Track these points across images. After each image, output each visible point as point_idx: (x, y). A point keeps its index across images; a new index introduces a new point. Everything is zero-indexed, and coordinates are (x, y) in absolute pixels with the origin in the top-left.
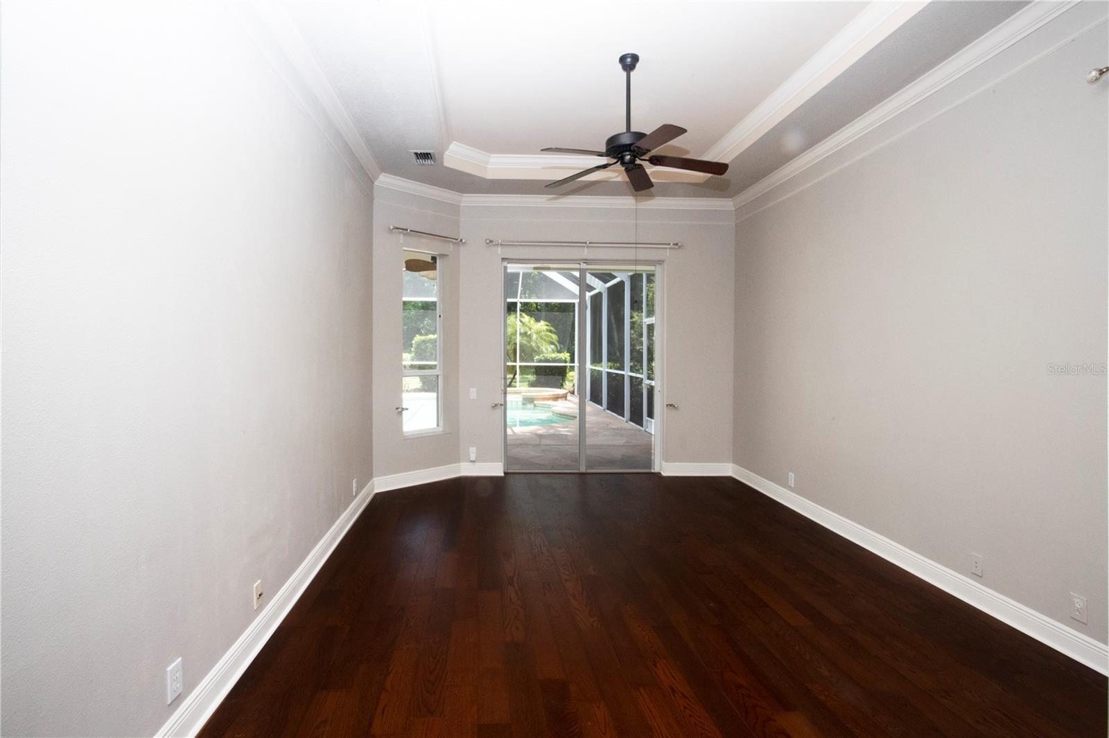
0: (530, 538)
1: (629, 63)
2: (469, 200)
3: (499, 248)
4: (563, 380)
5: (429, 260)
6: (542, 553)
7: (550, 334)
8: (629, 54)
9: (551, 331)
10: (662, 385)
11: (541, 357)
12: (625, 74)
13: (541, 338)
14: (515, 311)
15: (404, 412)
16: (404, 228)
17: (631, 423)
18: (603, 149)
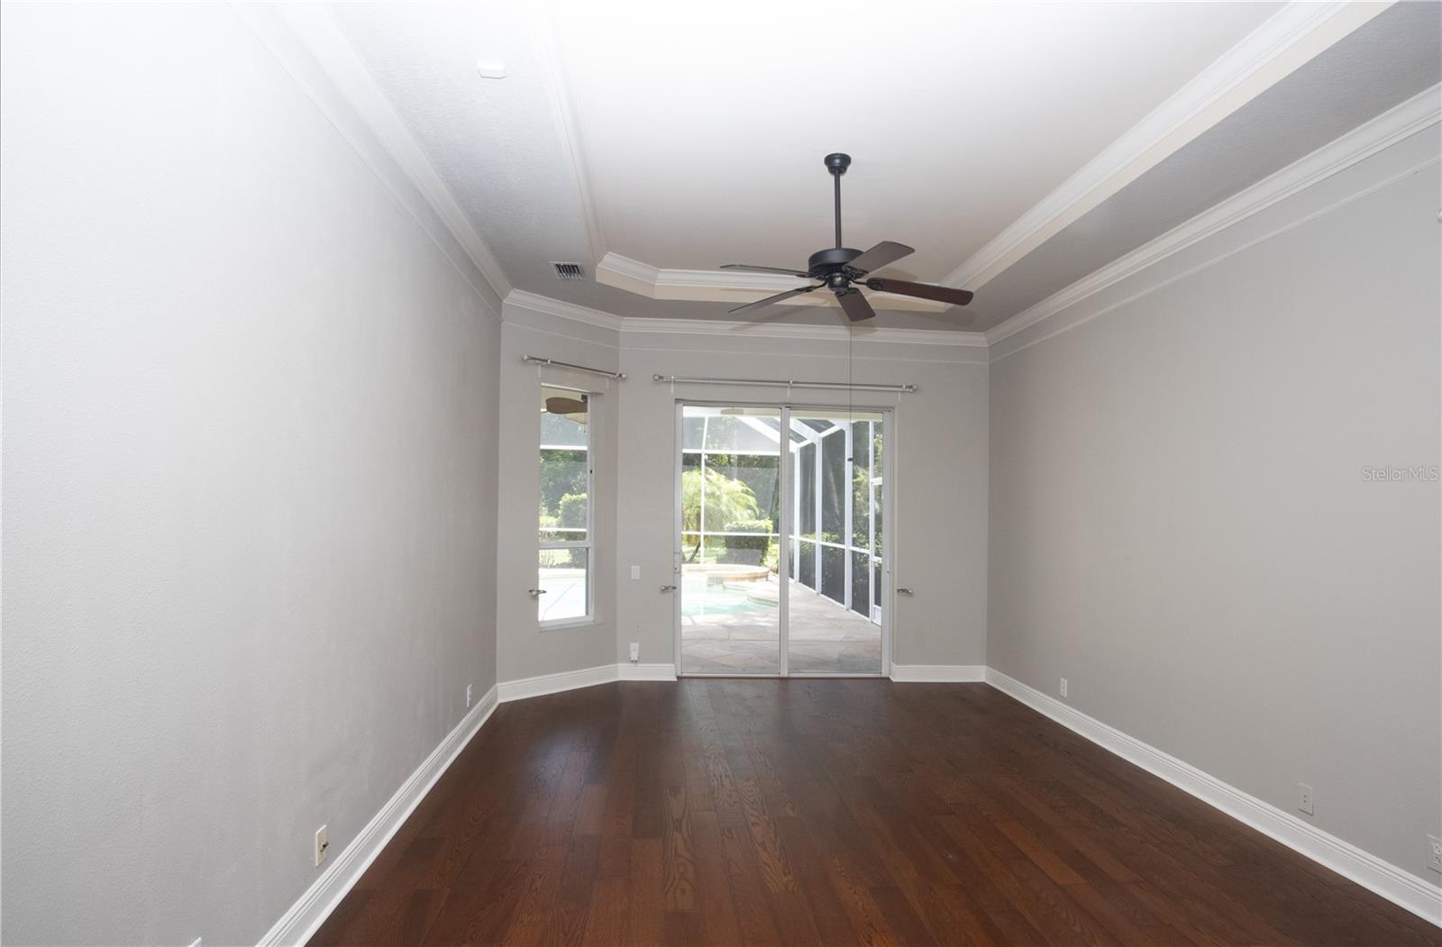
0: (708, 765)
1: (838, 164)
2: (632, 325)
3: (672, 386)
4: (764, 554)
5: (579, 399)
6: (722, 785)
7: (745, 495)
8: (837, 154)
9: (747, 492)
10: (892, 565)
11: (734, 525)
12: (832, 178)
13: (733, 499)
14: (699, 465)
15: (541, 596)
16: (542, 358)
17: (853, 611)
18: (806, 269)
